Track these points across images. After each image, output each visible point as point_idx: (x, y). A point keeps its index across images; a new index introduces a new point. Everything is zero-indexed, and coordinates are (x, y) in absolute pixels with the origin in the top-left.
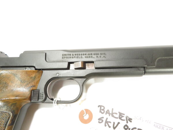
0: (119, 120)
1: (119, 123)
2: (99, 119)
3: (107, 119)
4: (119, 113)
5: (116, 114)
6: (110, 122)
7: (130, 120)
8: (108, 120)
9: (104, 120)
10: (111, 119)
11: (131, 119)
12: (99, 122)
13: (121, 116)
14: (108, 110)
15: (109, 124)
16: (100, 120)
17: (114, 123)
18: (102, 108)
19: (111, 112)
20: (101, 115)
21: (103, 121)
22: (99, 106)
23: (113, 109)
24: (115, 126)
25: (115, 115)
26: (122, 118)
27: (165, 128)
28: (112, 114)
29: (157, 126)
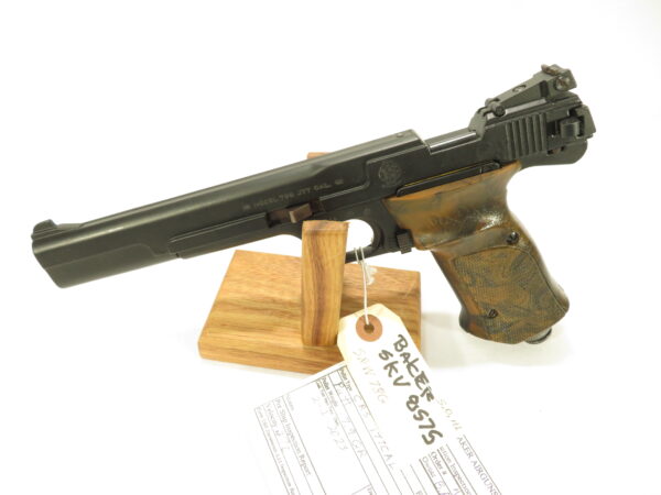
0: (412, 381)
1: (408, 384)
2: (385, 352)
3: (396, 362)
4: (423, 373)
5: (417, 370)
6: (397, 371)
7: (430, 397)
8: (395, 365)
9: (391, 360)
10: (402, 367)
11: (433, 398)
12: (380, 355)
13: (422, 378)
14: (409, 355)
15: (393, 371)
16: (385, 354)
17: (401, 377)
18: (403, 343)
19: (410, 360)
20: (391, 349)
21: (387, 358)
22: (400, 336)
23: (417, 360)
24: (399, 382)
25: (413, 369)
26: (420, 384)
27: (474, 458)
28: (410, 365)
29: (463, 442)
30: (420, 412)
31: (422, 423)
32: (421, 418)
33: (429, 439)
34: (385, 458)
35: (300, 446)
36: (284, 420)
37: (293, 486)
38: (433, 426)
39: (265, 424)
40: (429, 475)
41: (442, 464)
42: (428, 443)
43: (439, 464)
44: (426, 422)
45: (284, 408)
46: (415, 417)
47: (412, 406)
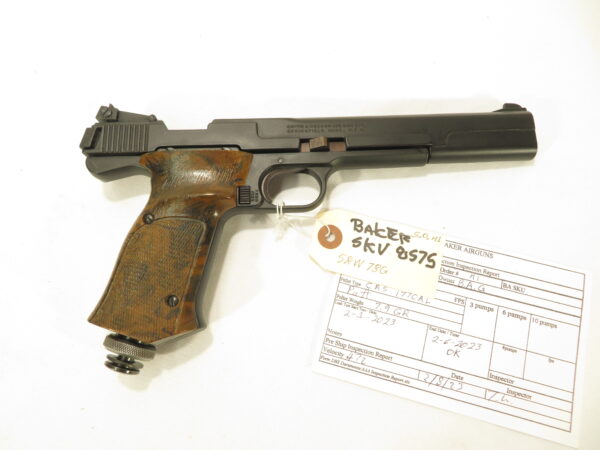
0: (388, 240)
1: (388, 245)
2: (354, 241)
3: (368, 239)
4: (388, 228)
5: (383, 231)
6: (374, 245)
7: (407, 238)
8: (369, 242)
9: (363, 241)
10: (373, 239)
11: (409, 237)
12: (354, 246)
13: (391, 233)
14: (369, 226)
15: (372, 247)
16: (356, 242)
17: (380, 245)
18: (358, 223)
19: (373, 229)
20: (357, 235)
21: (360, 243)
22: (352, 220)
23: (377, 224)
24: (382, 249)
25: (381, 233)
26: (394, 237)
27: (463, 248)
28: (377, 232)
29: (450, 245)
30: (411, 253)
31: (419, 259)
32: (415, 257)
33: (431, 264)
34: (420, 301)
35: (370, 349)
36: (343, 346)
37: (391, 375)
38: (426, 254)
39: (336, 361)
40: (451, 283)
41: (452, 270)
42: (433, 267)
43: (450, 272)
44: (420, 256)
45: (334, 340)
46: (411, 260)
47: (403, 255)
